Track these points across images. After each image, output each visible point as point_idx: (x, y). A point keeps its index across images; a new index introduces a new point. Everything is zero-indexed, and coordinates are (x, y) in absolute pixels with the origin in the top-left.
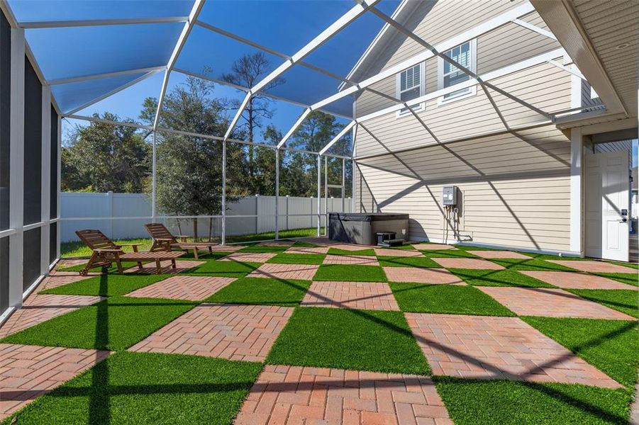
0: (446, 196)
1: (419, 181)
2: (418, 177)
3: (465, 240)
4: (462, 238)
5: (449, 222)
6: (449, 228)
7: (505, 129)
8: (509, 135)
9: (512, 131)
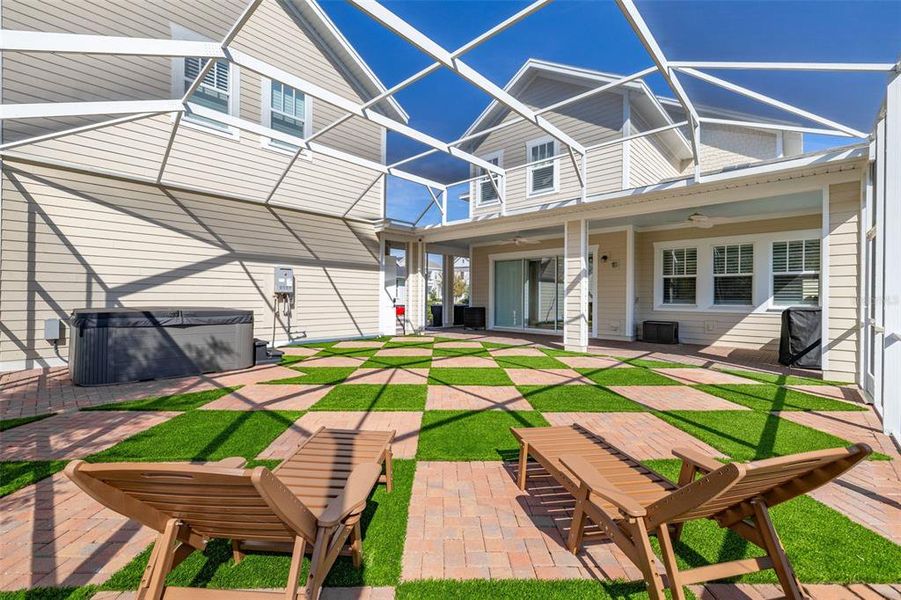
0: (282, 280)
1: (226, 252)
2: (224, 246)
3: (298, 338)
4: (294, 336)
5: (277, 315)
6: (278, 324)
7: (341, 215)
8: (341, 222)
9: (344, 219)
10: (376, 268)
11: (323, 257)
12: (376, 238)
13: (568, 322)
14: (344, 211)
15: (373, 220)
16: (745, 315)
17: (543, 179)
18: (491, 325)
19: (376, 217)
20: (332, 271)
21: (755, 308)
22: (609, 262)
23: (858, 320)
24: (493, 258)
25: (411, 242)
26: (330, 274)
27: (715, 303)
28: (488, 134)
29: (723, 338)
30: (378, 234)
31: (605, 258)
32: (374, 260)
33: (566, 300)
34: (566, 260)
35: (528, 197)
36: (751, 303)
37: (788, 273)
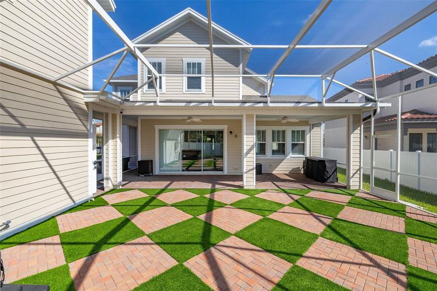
7: (53, 79)
8: (51, 86)
9: (55, 84)
10: (85, 136)
11: (30, 124)
12: (85, 107)
13: (246, 172)
14: (57, 76)
15: (84, 90)
16: (283, 159)
17: (194, 83)
18: (157, 171)
19: (85, 87)
20: (42, 141)
21: (287, 156)
22: (233, 135)
23: (360, 166)
24: (158, 127)
25: (110, 113)
26: (40, 144)
27: (273, 154)
28: (148, 48)
29: (276, 169)
30: (87, 104)
31: (231, 132)
32: (83, 128)
33: (245, 160)
34: (245, 136)
35: (184, 92)
36: (284, 154)
37: (296, 142)
